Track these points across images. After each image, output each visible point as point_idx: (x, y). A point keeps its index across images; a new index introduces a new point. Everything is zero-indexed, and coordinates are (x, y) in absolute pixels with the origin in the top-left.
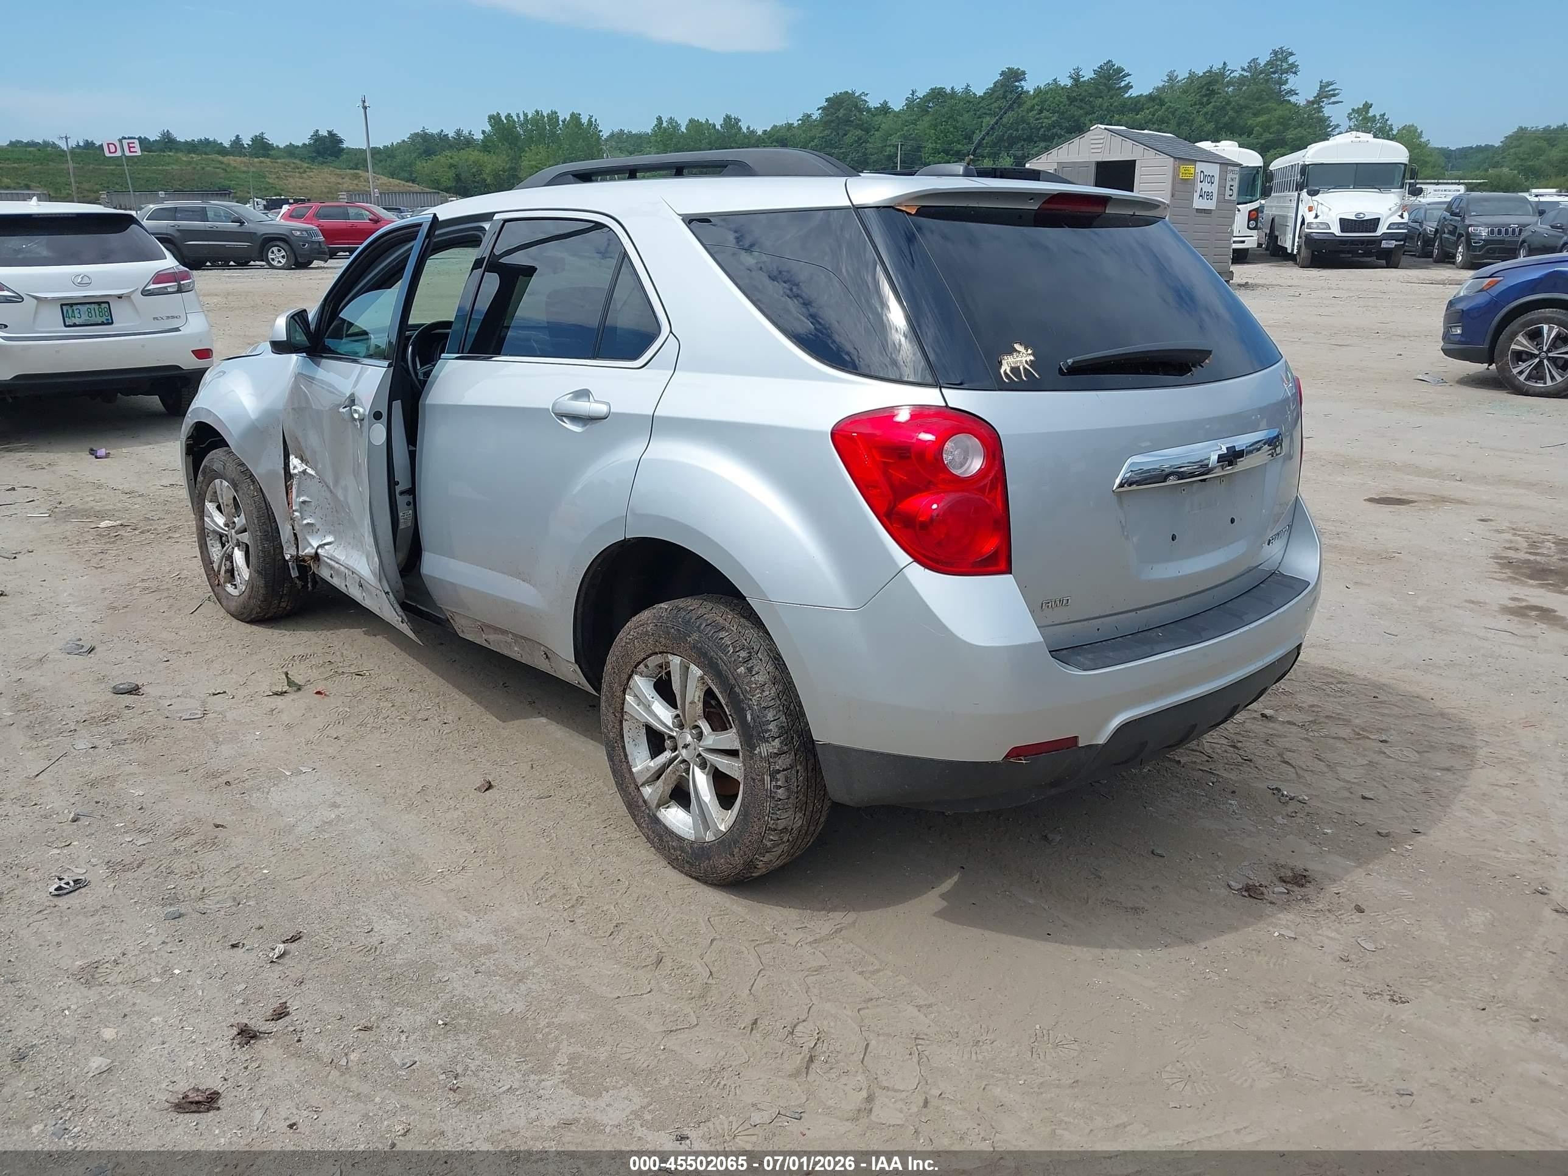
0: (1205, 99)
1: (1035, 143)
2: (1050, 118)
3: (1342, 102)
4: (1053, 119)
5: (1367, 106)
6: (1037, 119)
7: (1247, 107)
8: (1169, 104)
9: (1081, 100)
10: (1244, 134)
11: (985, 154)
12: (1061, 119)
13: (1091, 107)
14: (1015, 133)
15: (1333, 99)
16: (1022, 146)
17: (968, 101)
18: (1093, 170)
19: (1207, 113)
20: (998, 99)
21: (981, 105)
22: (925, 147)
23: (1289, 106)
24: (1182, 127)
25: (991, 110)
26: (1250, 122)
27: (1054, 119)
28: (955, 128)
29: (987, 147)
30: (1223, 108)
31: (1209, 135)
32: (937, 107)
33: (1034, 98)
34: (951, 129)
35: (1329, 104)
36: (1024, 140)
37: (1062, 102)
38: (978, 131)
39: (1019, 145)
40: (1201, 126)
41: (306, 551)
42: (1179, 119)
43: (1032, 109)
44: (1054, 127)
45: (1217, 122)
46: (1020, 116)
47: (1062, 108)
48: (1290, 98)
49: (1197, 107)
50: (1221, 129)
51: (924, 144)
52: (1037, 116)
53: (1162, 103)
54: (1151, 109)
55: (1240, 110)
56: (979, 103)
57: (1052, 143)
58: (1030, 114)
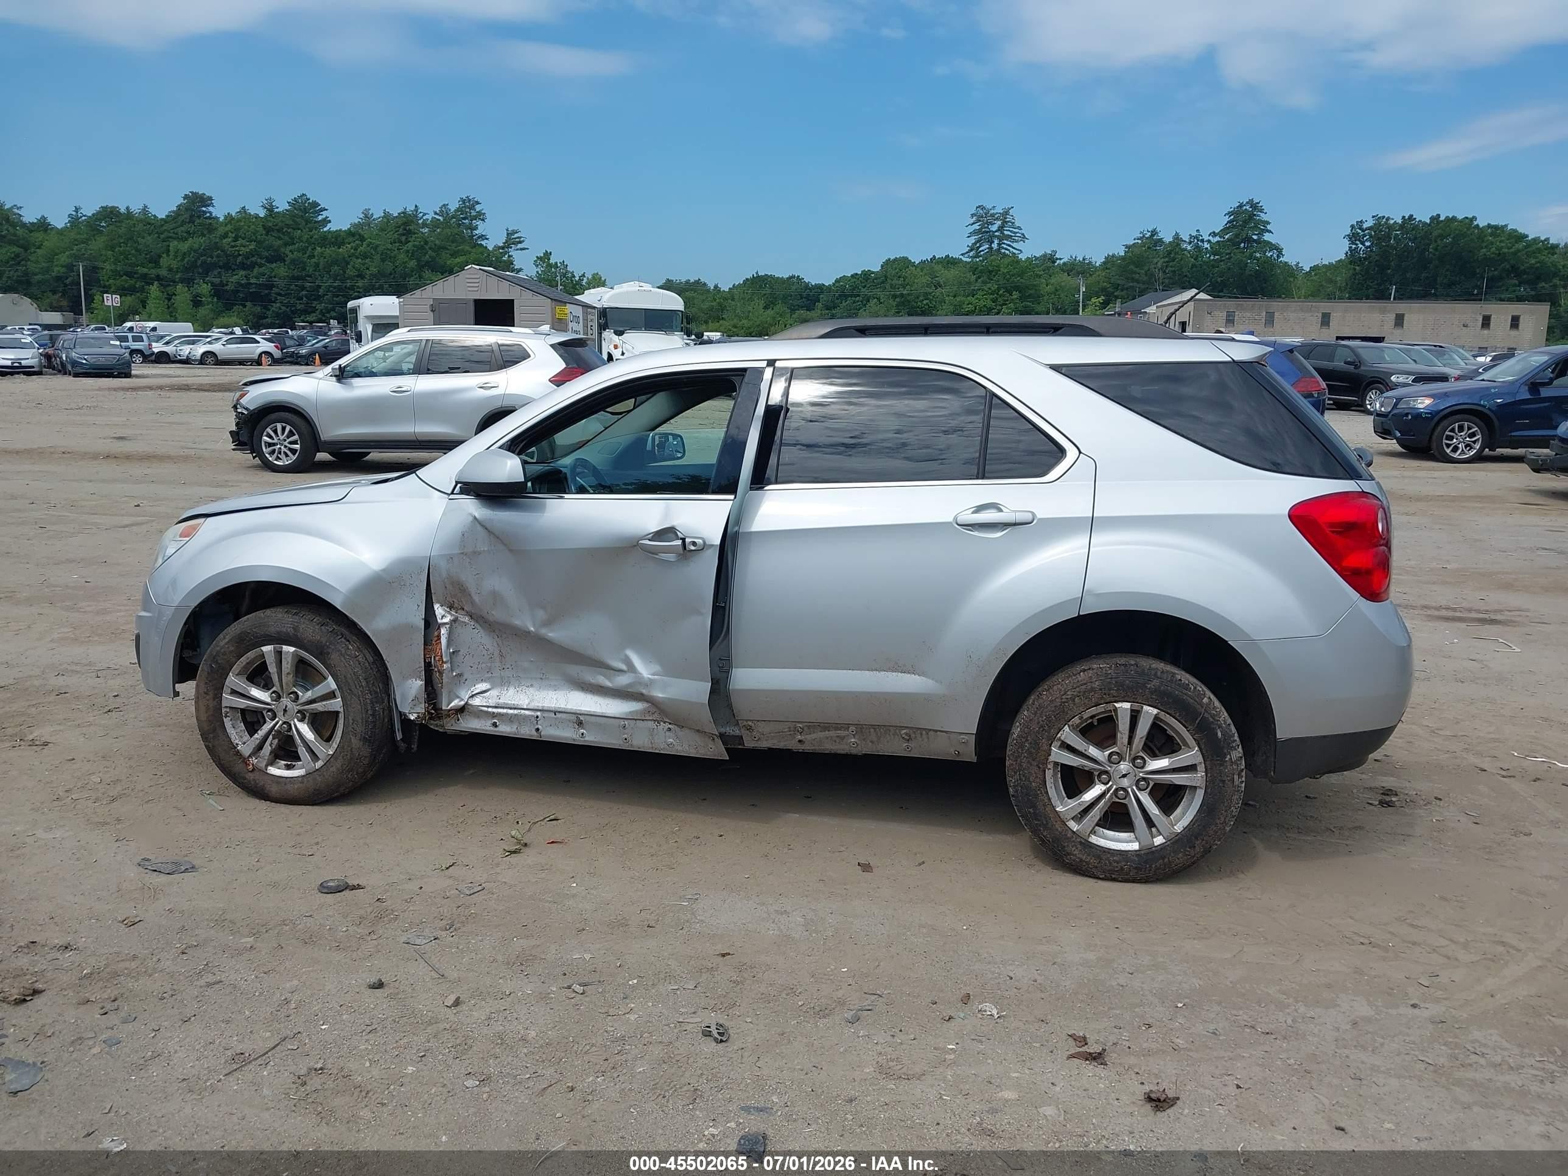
0: (403, 238)
1: (234, 270)
2: (248, 246)
3: (528, 249)
4: (250, 247)
5: (548, 255)
6: (233, 247)
7: (445, 248)
8: (369, 240)
9: (278, 231)
10: (446, 271)
11: (177, 280)
12: (259, 248)
13: (290, 238)
14: (209, 259)
15: (520, 246)
16: (219, 273)
17: (146, 222)
18: (471, 308)
19: (408, 251)
20: (183, 223)
21: (164, 228)
22: (103, 269)
23: (481, 250)
24: (387, 262)
25: (177, 234)
26: (449, 262)
27: (252, 247)
28: (137, 250)
29: (177, 272)
30: (422, 248)
31: (413, 272)
32: (111, 227)
33: (226, 225)
34: (133, 252)
35: (517, 250)
36: (220, 267)
37: (258, 231)
38: (165, 255)
39: (216, 272)
40: (404, 263)
41: (452, 704)
42: (381, 255)
43: (225, 236)
44: (253, 256)
45: (419, 260)
46: (212, 243)
47: (259, 237)
48: (482, 242)
49: (397, 244)
50: (423, 267)
51: (101, 265)
52: (233, 244)
53: (362, 239)
54: (352, 244)
55: (439, 249)
56: (162, 225)
57: (252, 271)
58: (224, 241)
